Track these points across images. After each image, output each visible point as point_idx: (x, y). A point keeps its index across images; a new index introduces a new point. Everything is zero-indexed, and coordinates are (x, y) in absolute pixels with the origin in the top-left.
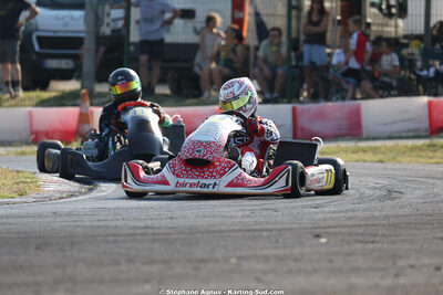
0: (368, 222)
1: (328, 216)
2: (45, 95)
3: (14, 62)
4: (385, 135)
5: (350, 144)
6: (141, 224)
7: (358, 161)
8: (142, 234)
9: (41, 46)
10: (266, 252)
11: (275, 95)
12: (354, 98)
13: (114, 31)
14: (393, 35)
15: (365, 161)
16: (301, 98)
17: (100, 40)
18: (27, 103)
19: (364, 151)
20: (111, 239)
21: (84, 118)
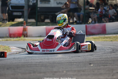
0: (106, 59)
1: (94, 58)
2: (13, 23)
3: (6, 13)
4: (113, 33)
5: (103, 36)
6: (39, 61)
7: (105, 41)
8: (39, 64)
9: (12, 9)
10: (75, 69)
11: (81, 22)
12: (103, 22)
13: (33, 4)
14: (115, 3)
15: (107, 41)
16: (88, 23)
17: (29, 6)
18: (8, 25)
19: (107, 38)
20: (29, 66)
21: (25, 30)
